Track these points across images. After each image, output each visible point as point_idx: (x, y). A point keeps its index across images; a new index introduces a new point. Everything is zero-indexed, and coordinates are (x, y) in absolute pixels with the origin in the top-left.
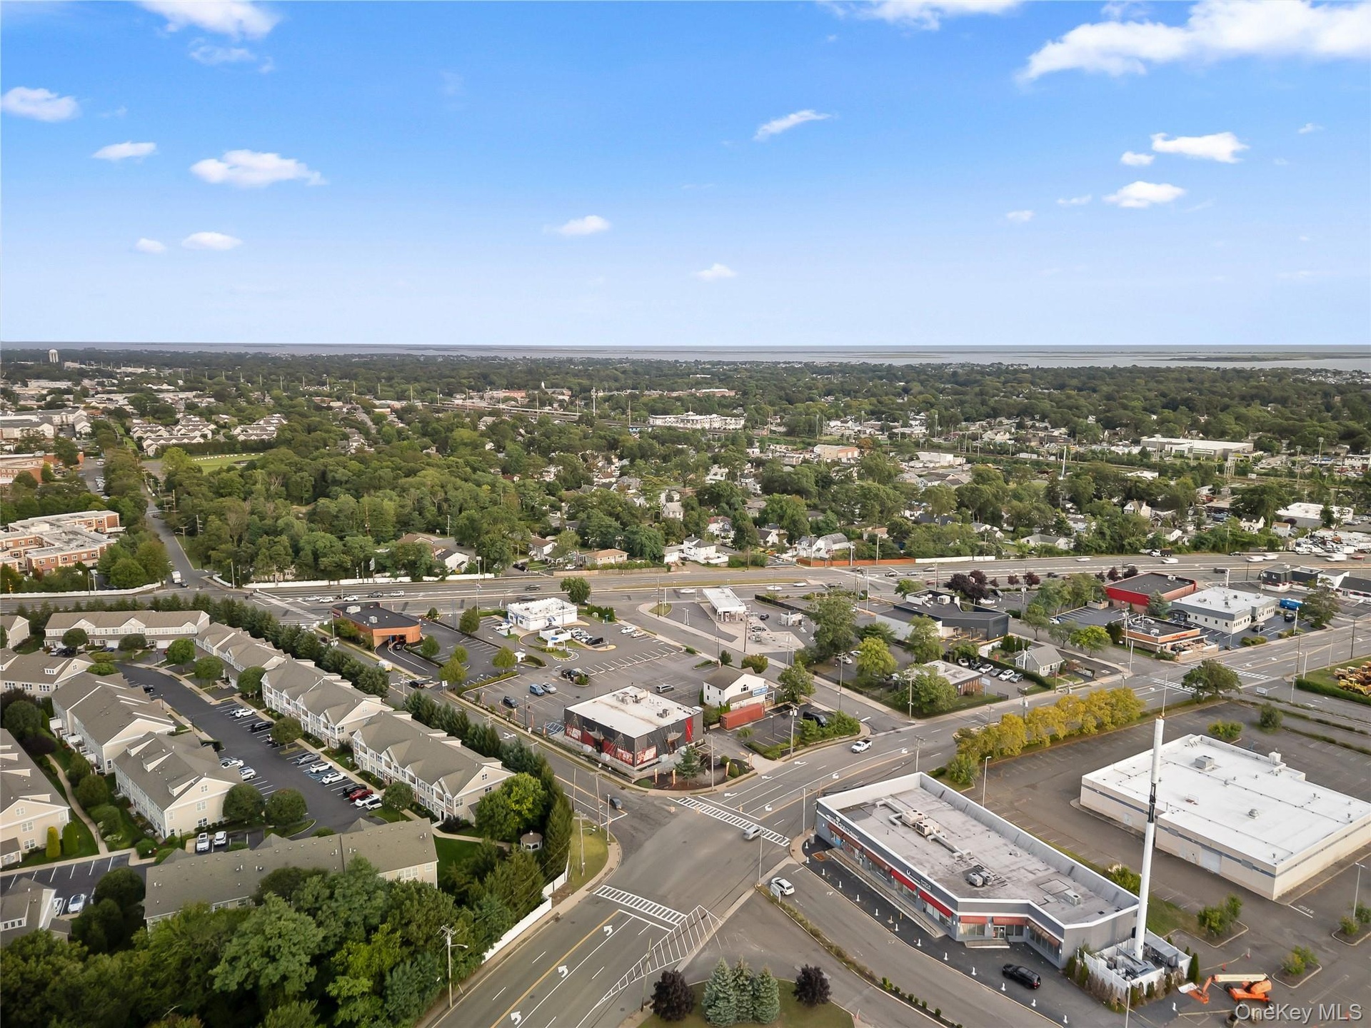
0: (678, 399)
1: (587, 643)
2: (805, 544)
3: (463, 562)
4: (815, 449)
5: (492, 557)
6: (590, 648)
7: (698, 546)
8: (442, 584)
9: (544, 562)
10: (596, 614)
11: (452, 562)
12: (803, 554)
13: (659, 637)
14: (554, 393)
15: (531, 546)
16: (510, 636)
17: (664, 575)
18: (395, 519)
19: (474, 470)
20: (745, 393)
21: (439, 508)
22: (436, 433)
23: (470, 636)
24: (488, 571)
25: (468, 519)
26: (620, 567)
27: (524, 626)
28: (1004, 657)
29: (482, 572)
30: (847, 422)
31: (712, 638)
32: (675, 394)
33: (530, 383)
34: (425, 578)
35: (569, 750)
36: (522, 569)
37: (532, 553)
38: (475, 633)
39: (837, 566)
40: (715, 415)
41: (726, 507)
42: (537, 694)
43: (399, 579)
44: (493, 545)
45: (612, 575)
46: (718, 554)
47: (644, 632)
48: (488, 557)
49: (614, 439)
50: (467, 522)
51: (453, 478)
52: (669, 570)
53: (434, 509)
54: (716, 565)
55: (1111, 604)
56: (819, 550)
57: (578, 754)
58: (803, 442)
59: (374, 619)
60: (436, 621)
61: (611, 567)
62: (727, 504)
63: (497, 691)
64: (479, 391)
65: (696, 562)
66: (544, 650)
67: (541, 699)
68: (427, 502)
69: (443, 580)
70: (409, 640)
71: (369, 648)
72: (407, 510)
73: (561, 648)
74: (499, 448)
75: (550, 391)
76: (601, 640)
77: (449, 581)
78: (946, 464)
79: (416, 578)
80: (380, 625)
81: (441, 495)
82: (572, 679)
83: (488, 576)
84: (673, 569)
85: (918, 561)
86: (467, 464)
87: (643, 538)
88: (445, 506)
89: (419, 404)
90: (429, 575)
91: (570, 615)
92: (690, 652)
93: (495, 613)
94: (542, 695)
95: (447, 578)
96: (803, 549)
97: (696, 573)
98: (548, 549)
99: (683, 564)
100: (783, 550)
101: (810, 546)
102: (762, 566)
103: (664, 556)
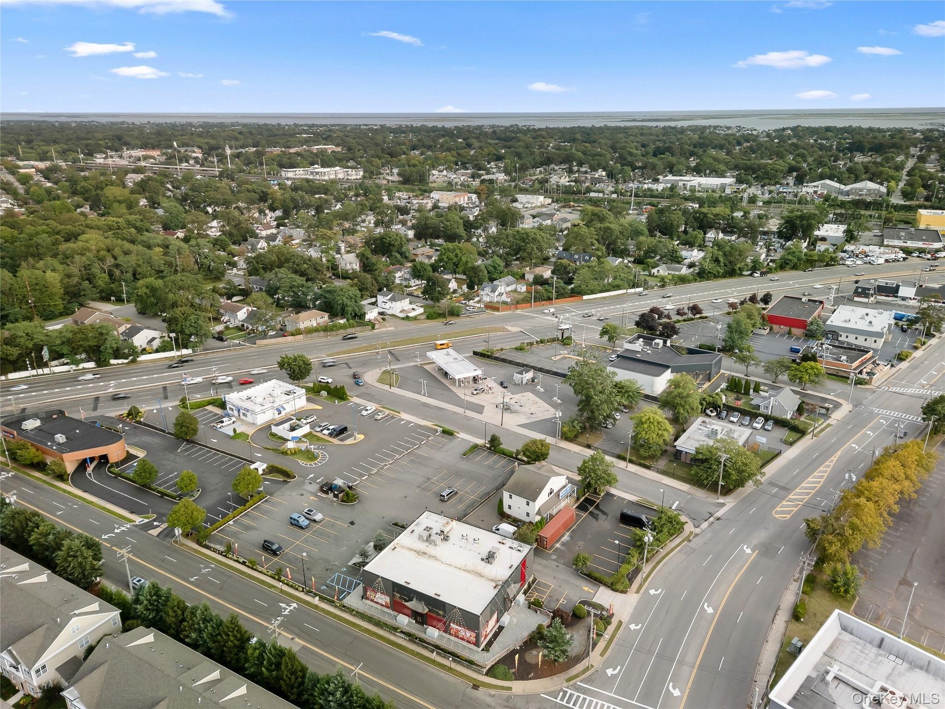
0: (298, 154)
1: (330, 435)
2: (488, 290)
3: (153, 339)
4: (432, 195)
5: (187, 332)
6: (335, 441)
7: (393, 299)
8: (134, 366)
9: (241, 328)
10: (324, 393)
11: (140, 340)
12: (487, 299)
13: (405, 416)
14: (186, 151)
15: (222, 311)
16: (237, 436)
17: (369, 333)
18: (62, 291)
19: (139, 230)
20: (350, 149)
21: (111, 275)
22: (87, 191)
23: (189, 442)
24: (186, 347)
25: (147, 287)
26: (326, 329)
27: (249, 418)
28: (738, 399)
29: (178, 348)
30: (442, 171)
31: (460, 410)
32: (292, 150)
33: (162, 143)
34: (113, 361)
35: (378, 624)
36: (220, 339)
37: (225, 318)
38: (195, 438)
39: (522, 308)
40: (337, 168)
41: (398, 256)
42: (301, 528)
43: (81, 366)
44: (186, 319)
45: (319, 339)
46: (413, 306)
47: (387, 412)
48: (182, 332)
49: (263, 192)
50: (147, 291)
51: (119, 241)
52: (373, 328)
53: (106, 276)
54: (415, 318)
55: (771, 329)
56: (500, 294)
57: (394, 629)
58: (420, 189)
59: (60, 438)
60: (139, 423)
61: (316, 330)
62: (398, 252)
63: (248, 528)
64: (117, 151)
65: (393, 315)
66: (284, 453)
67: (307, 534)
68: (96, 270)
69: (134, 361)
70: (113, 459)
71: (61, 477)
72: (75, 280)
73: (303, 446)
74: (154, 204)
75: (182, 150)
76: (345, 429)
77: (141, 362)
78: (539, 204)
79: (101, 363)
80: (72, 445)
81: (110, 261)
82: (336, 496)
83: (185, 352)
84: (377, 326)
85: (585, 297)
86: (129, 224)
87: (344, 299)
88: (117, 272)
89: (62, 164)
90: (116, 358)
91: (299, 400)
92: (447, 433)
93: (210, 403)
94: (307, 527)
95: (139, 359)
96: (486, 295)
97: (400, 329)
98: (242, 314)
99: (384, 319)
100: (468, 297)
101: (493, 291)
102: (458, 316)
103: (365, 313)
